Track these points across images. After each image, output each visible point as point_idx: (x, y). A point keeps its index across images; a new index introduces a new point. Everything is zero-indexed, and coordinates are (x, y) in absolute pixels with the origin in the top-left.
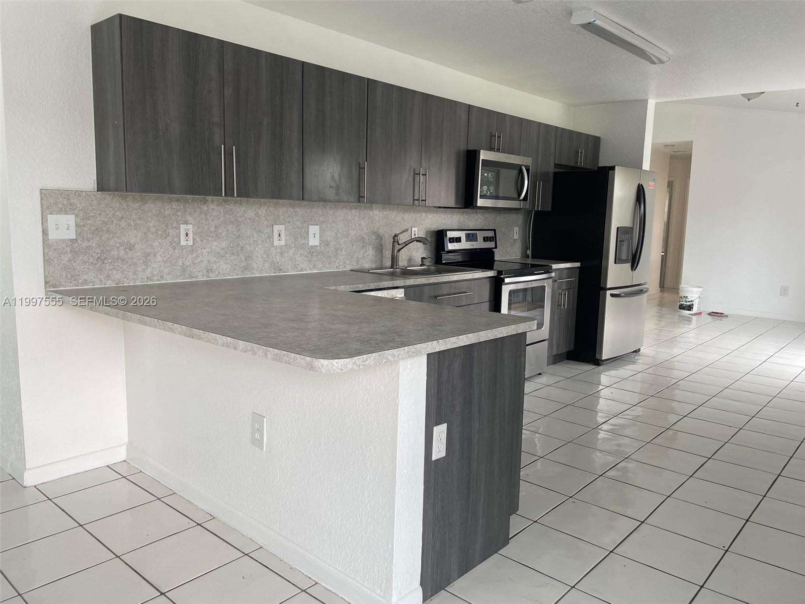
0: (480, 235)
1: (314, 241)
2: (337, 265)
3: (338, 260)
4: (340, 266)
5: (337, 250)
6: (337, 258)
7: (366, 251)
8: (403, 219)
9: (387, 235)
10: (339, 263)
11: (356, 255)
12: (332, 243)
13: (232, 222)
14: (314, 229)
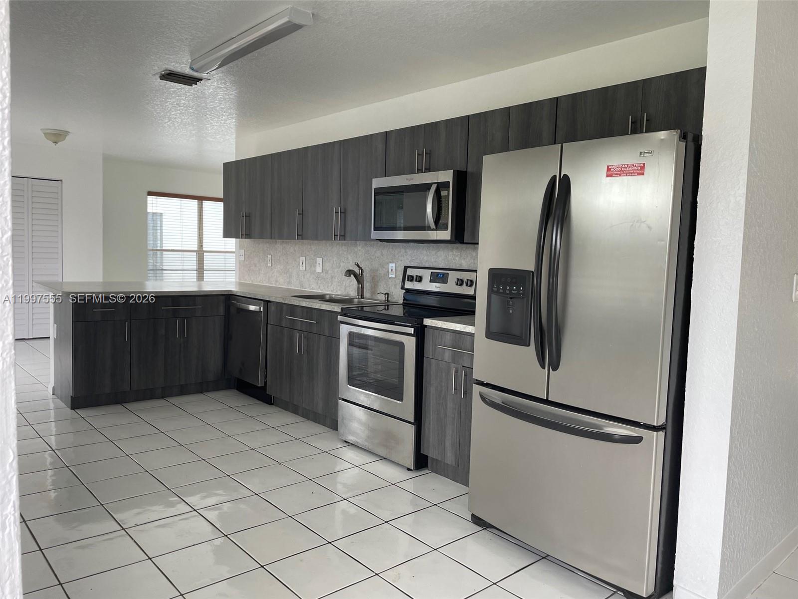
0: (453, 276)
1: (319, 269)
2: (332, 289)
3: (333, 285)
4: (334, 290)
5: (332, 277)
6: (332, 284)
7: (351, 281)
8: (382, 255)
9: (367, 268)
10: (333, 288)
11: (344, 283)
12: (330, 272)
13: (285, 254)
14: (319, 260)
